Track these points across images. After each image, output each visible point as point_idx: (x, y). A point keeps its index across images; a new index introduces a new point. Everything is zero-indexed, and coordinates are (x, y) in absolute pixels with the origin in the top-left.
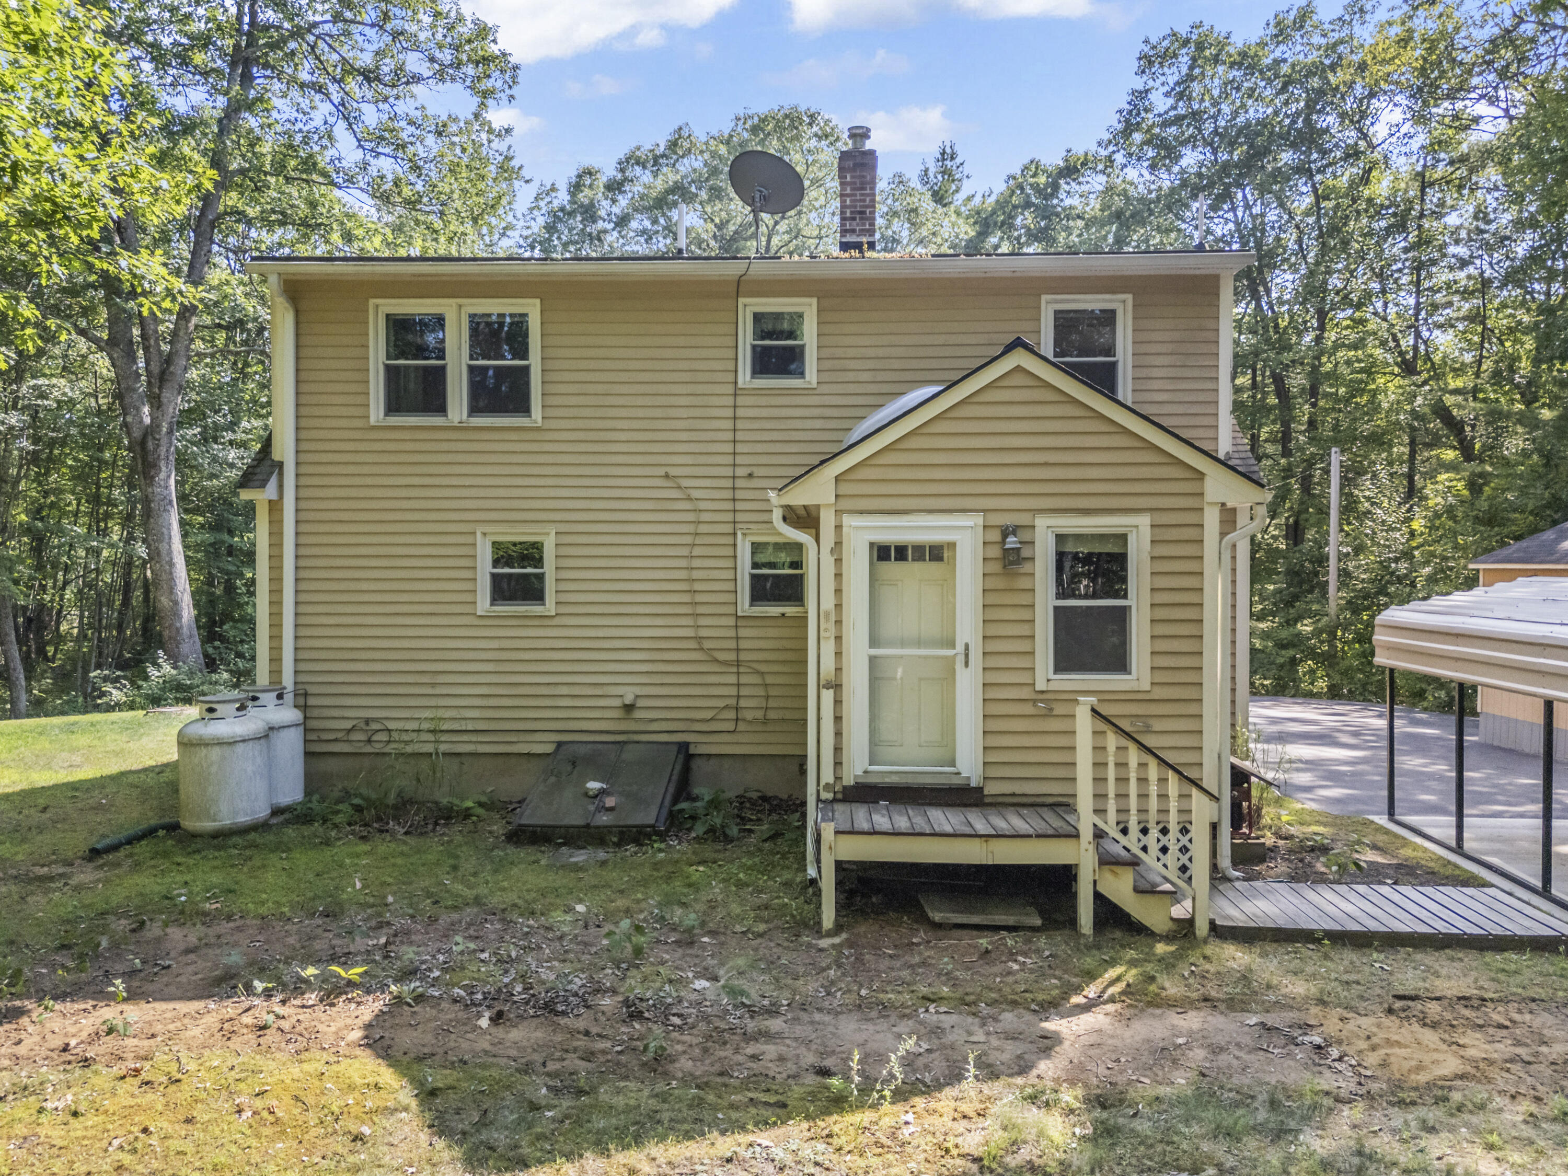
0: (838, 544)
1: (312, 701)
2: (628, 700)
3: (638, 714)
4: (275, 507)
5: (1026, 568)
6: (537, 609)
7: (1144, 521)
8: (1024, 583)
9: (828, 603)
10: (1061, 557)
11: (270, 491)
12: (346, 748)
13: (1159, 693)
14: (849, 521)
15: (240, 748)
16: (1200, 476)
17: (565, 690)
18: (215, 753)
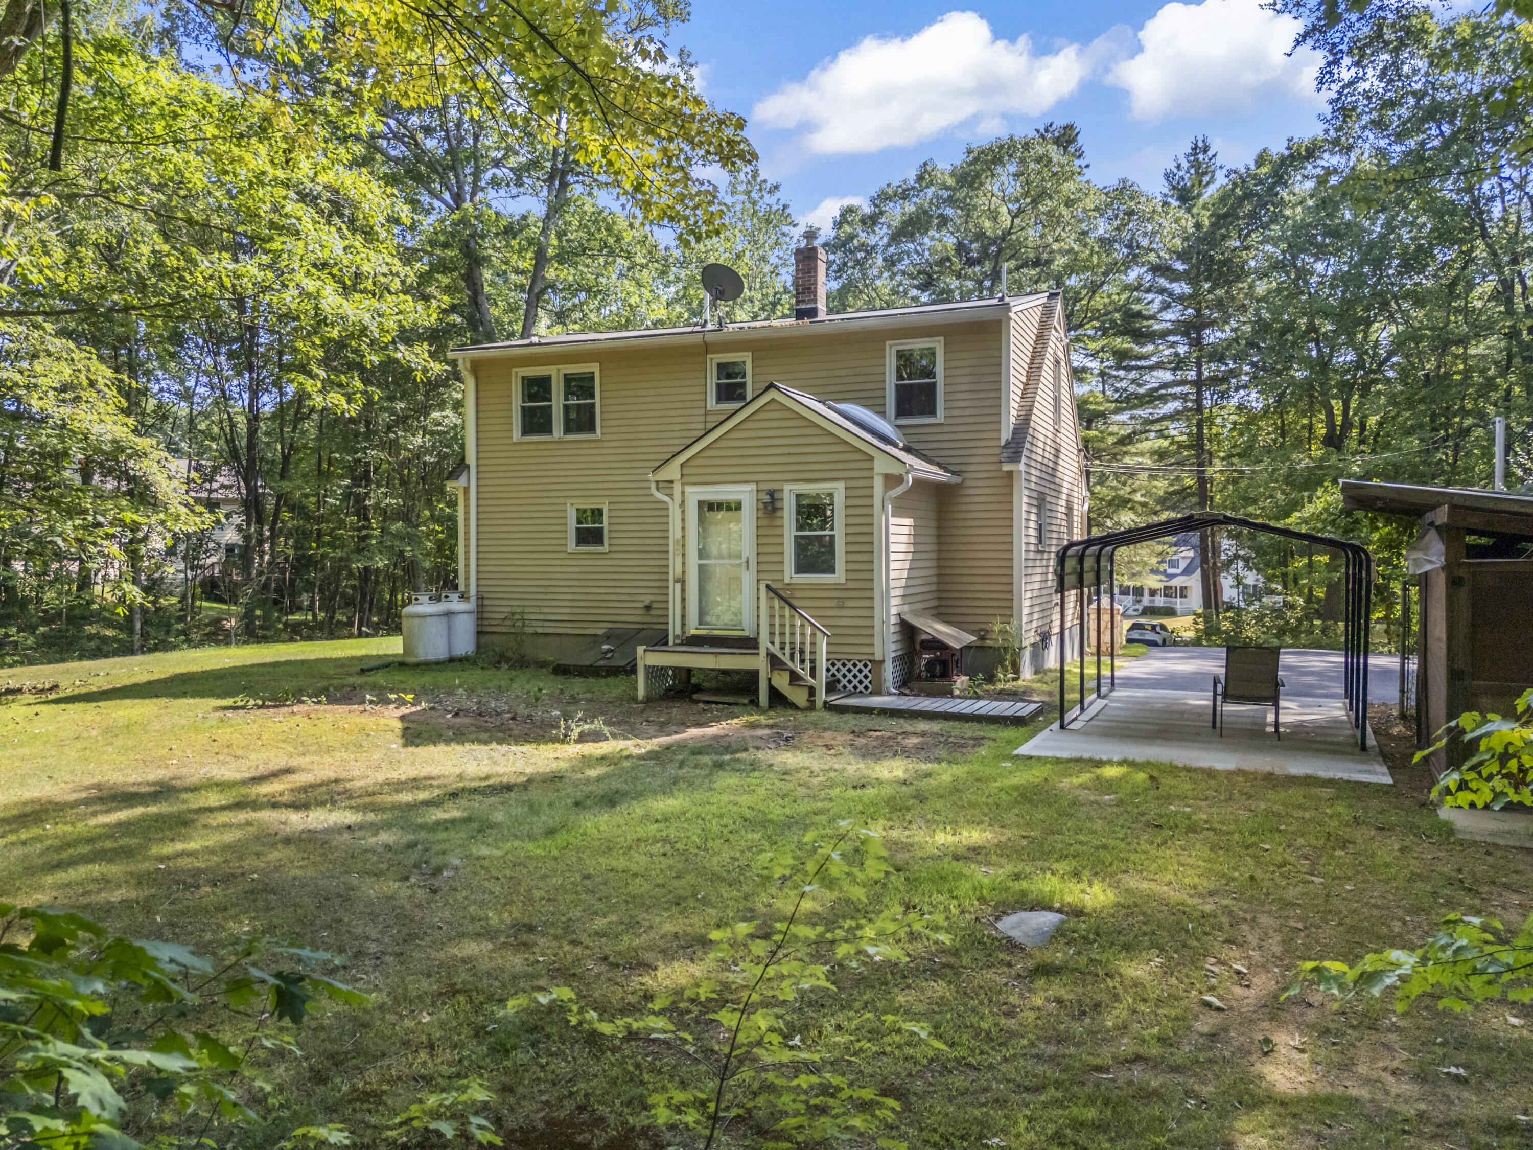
0: (683, 502)
1: (486, 602)
2: (647, 603)
3: (653, 612)
4: (467, 490)
5: (778, 514)
6: (599, 549)
7: (841, 485)
8: (778, 523)
9: (678, 535)
10: (799, 506)
11: (462, 482)
12: (504, 630)
13: (851, 585)
14: (688, 489)
15: (428, 620)
16: (872, 458)
17: (613, 597)
18: (417, 621)
